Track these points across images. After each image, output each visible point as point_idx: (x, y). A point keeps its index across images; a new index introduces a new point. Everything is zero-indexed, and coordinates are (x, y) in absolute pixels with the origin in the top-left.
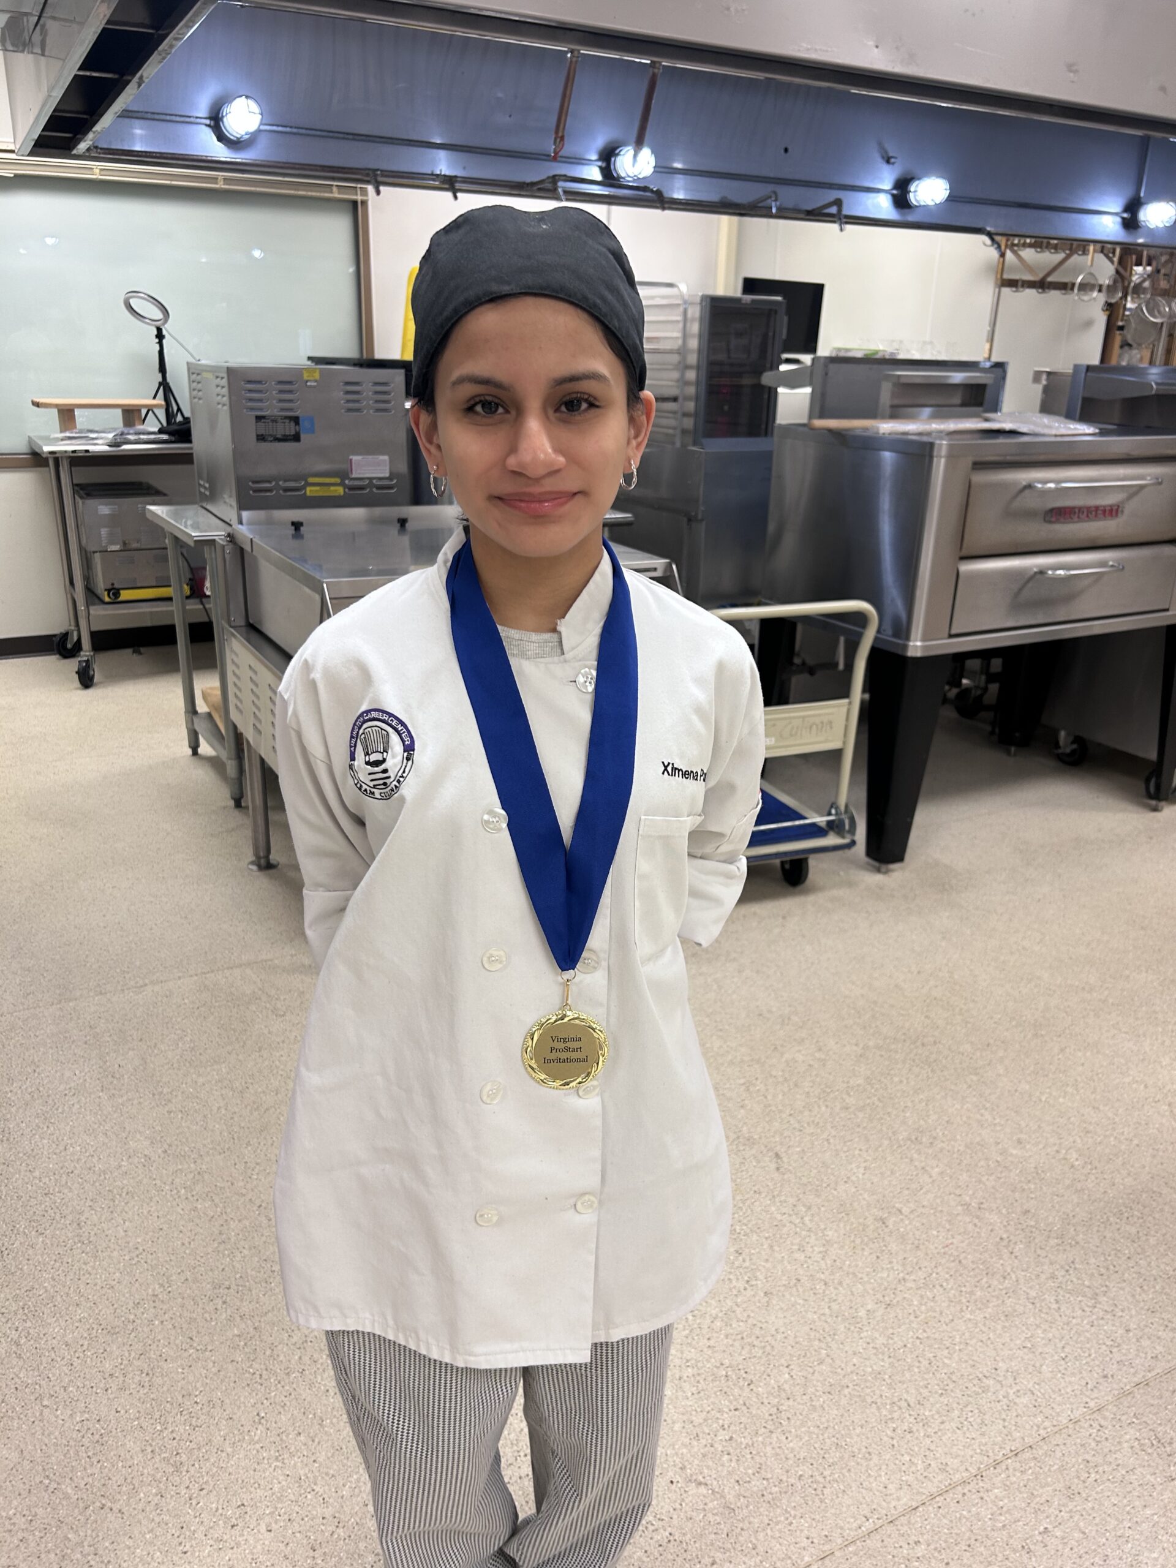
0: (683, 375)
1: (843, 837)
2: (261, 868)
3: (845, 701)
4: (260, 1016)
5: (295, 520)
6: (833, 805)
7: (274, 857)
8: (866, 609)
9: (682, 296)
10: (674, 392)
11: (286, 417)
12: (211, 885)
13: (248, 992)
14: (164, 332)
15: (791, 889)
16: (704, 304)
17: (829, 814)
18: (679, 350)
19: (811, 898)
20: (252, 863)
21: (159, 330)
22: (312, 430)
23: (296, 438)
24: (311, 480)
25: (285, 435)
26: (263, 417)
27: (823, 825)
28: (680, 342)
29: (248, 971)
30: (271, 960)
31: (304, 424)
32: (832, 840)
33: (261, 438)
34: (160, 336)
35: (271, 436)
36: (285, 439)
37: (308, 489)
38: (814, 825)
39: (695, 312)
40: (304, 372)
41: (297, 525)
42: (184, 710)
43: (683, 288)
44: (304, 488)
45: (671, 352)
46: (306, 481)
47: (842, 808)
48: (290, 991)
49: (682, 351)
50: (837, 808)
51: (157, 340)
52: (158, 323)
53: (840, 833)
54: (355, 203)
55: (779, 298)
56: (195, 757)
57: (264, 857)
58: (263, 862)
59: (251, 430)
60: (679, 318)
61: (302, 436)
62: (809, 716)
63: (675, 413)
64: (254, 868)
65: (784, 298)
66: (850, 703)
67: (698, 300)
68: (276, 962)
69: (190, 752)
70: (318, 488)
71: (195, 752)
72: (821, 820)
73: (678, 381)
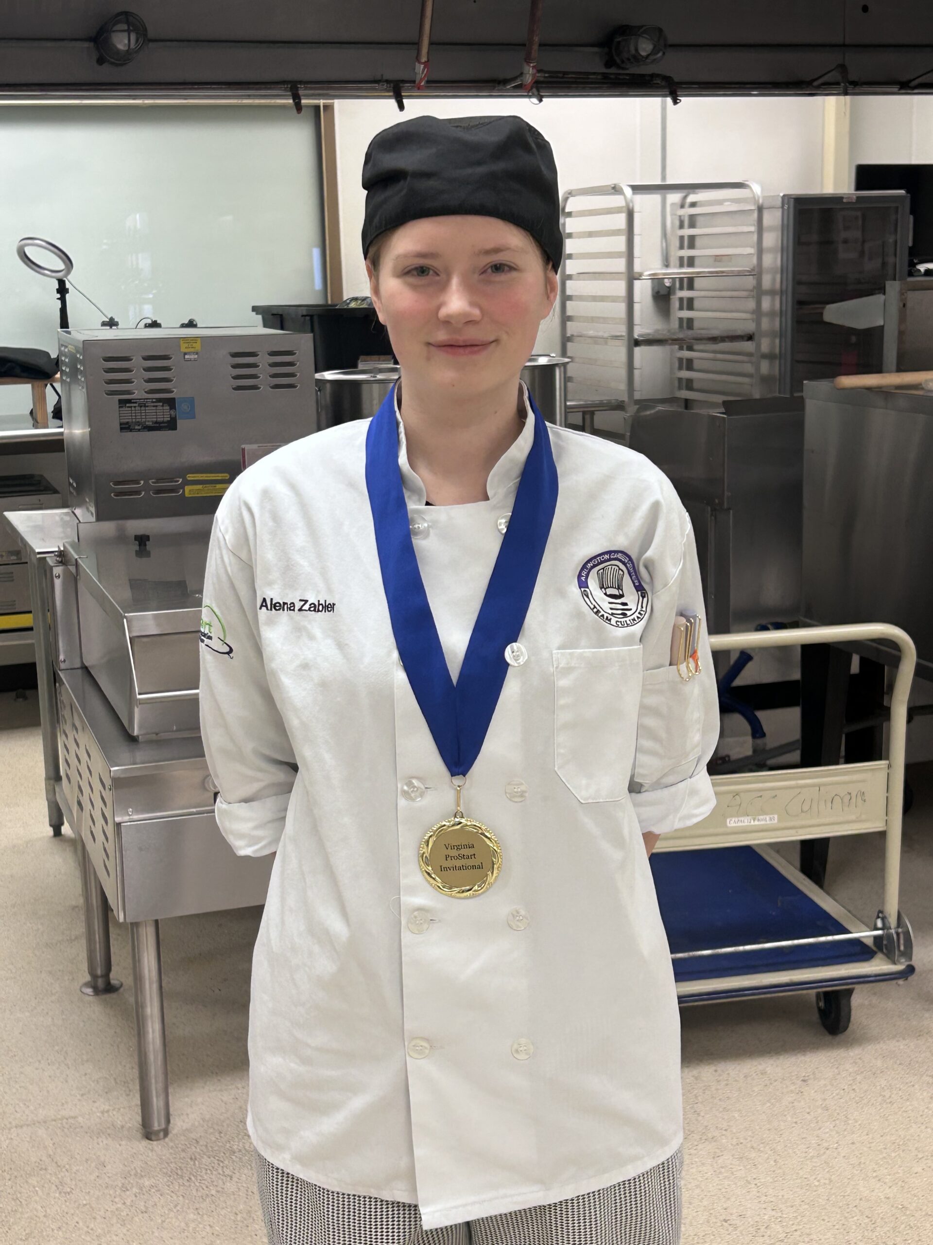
0: (759, 303)
1: (894, 963)
2: (97, 991)
3: (883, 763)
4: (40, 1193)
5: (141, 532)
6: (881, 914)
7: (115, 977)
8: (898, 637)
9: (754, 199)
10: (750, 327)
11: (159, 400)
12: (27, 1014)
13: (33, 1159)
14: (68, 285)
15: (829, 1038)
16: (786, 207)
17: (876, 929)
18: (753, 270)
19: (855, 1052)
20: (87, 985)
21: (61, 283)
22: (191, 415)
23: (172, 425)
24: (190, 477)
25: (156, 422)
26: (129, 401)
27: (870, 942)
28: (755, 260)
29: (41, 1132)
30: (75, 1118)
31: (182, 407)
32: (878, 966)
33: (125, 427)
34: (62, 290)
35: (138, 423)
36: (157, 427)
37: (187, 489)
38: (857, 942)
39: (773, 219)
40: (182, 342)
41: (142, 540)
42: (44, 775)
43: (757, 189)
44: (182, 486)
45: (740, 274)
46: (184, 478)
47: (893, 921)
48: (87, 1160)
49: (757, 272)
50: (884, 919)
51: (59, 296)
52: (60, 275)
53: (891, 957)
54: (317, 108)
55: (902, 192)
56: (58, 838)
57: (102, 976)
58: (100, 983)
59: (113, 416)
60: (753, 229)
61: (179, 423)
62: (825, 785)
63: (750, 355)
64: (89, 991)
65: (908, 192)
66: (889, 766)
67: (779, 203)
68: (80, 1119)
69: (50, 831)
70: (200, 487)
71: (57, 832)
72: (865, 935)
73: (753, 312)
